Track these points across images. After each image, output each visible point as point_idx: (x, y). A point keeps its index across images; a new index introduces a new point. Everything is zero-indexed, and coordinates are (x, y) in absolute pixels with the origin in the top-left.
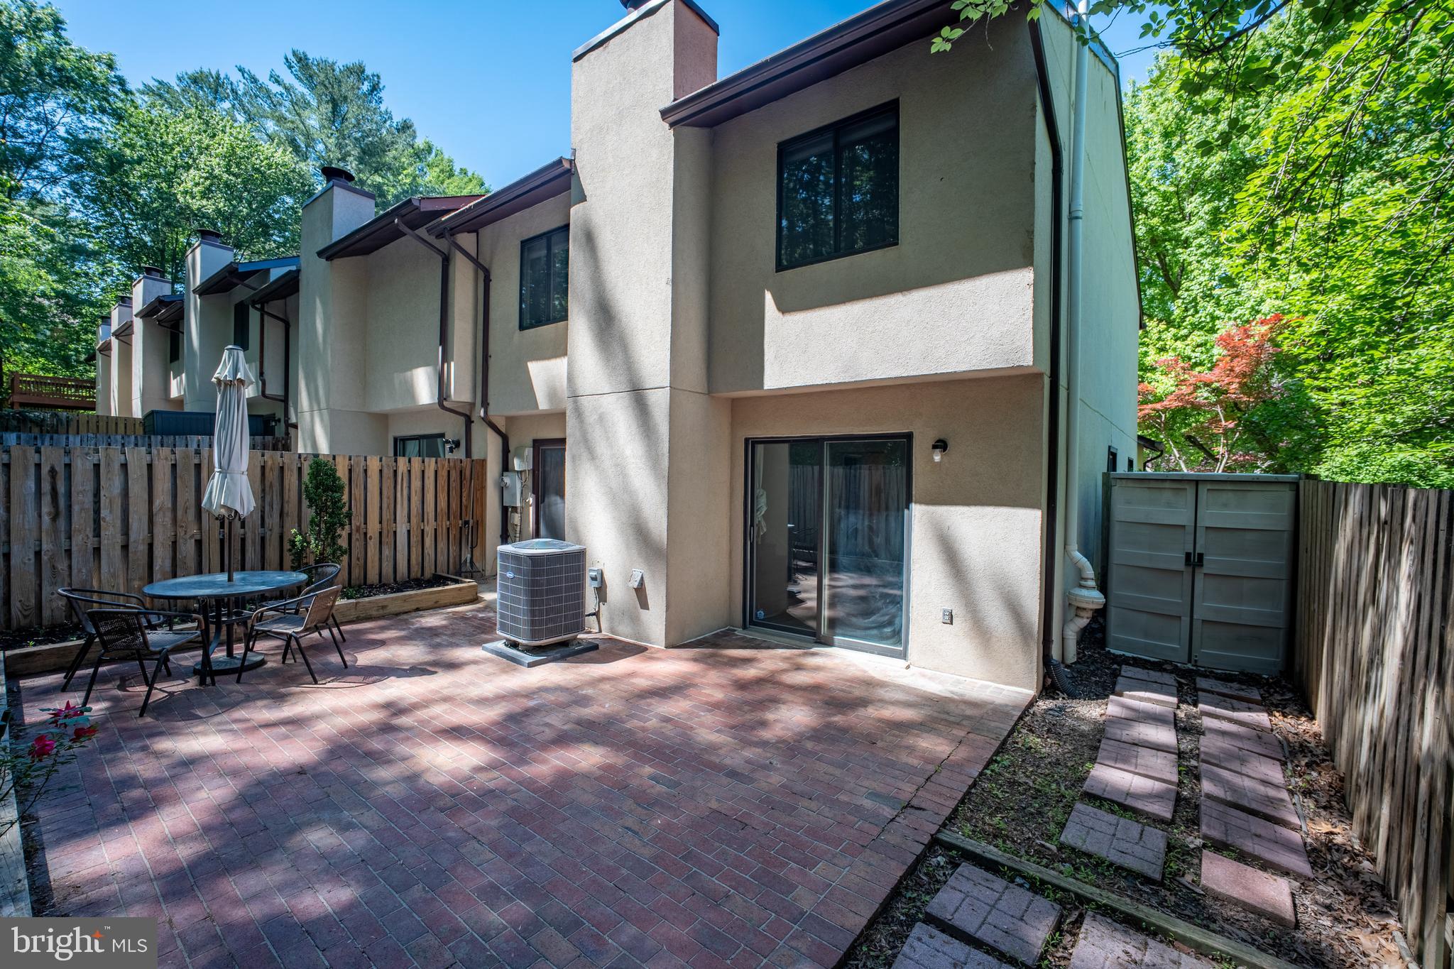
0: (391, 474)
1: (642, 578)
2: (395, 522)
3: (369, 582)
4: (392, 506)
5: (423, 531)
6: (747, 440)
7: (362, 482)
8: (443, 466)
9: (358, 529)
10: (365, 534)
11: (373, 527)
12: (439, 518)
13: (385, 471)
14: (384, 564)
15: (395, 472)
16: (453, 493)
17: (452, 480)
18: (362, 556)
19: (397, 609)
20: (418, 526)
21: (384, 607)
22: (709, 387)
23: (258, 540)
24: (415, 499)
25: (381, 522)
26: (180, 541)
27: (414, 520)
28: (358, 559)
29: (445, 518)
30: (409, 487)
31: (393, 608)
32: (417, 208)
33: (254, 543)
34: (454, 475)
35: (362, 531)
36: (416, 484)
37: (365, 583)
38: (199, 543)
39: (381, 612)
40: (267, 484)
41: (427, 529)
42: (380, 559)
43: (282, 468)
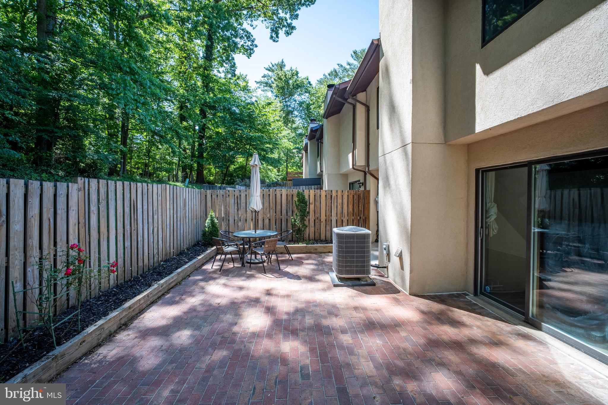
0: (330, 197)
1: (401, 252)
2: (331, 216)
3: (321, 239)
4: (330, 210)
5: (342, 220)
6: (477, 171)
7: (319, 200)
8: (351, 193)
9: (318, 218)
10: (320, 220)
11: (323, 218)
12: (349, 215)
13: (327, 196)
14: (327, 233)
15: (331, 196)
16: (355, 205)
17: (355, 199)
18: (319, 229)
19: (321, 251)
20: (340, 218)
21: (316, 249)
22: (445, 139)
23: (286, 220)
24: (339, 207)
25: (326, 216)
26: (265, 219)
27: (339, 216)
28: (318, 230)
29: (352, 215)
30: (337, 202)
31: (320, 250)
32: (339, 88)
33: (284, 221)
34: (355, 197)
35: (319, 219)
36: (340, 201)
37: (320, 239)
38: (270, 220)
39: (315, 251)
40: (288, 201)
41: (344, 220)
42: (326, 230)
43: (292, 195)
